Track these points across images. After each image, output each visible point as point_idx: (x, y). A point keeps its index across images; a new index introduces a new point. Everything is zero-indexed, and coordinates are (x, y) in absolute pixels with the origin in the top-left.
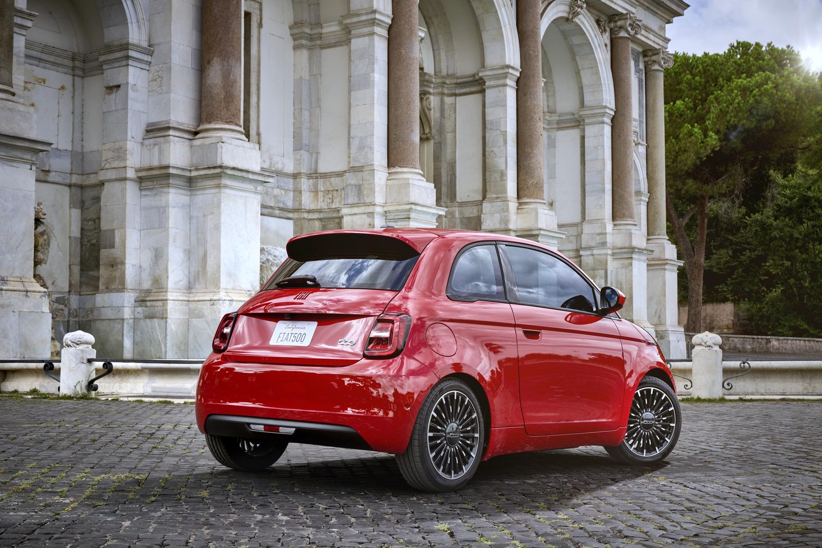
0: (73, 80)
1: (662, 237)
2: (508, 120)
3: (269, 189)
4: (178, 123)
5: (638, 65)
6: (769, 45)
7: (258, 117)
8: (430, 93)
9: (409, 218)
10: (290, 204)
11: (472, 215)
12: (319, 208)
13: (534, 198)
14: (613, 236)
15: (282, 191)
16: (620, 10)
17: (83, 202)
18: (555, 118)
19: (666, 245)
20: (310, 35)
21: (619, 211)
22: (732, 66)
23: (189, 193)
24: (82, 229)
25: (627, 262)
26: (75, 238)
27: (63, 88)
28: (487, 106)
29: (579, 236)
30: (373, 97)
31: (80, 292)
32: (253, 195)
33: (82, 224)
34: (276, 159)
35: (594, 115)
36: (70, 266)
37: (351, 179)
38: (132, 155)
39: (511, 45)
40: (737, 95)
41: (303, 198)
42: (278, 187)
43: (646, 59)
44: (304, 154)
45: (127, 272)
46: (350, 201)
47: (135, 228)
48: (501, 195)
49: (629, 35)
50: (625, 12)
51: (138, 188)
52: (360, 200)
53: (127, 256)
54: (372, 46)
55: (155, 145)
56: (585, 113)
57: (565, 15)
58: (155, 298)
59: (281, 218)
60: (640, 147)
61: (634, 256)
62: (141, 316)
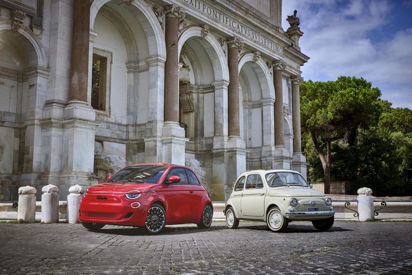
0: (18, 83)
1: (299, 153)
2: (224, 103)
3: (114, 131)
4: (59, 100)
5: (288, 82)
6: (354, 77)
7: (110, 101)
8: (193, 92)
9: (171, 142)
10: (124, 137)
11: (210, 143)
12: (136, 139)
13: (235, 135)
14: (275, 151)
15: (120, 132)
16: (277, 59)
17: (20, 135)
18: (251, 103)
19: (301, 156)
20: (135, 67)
21: (278, 141)
22: (338, 86)
23: (62, 130)
24: (20, 147)
25: (280, 163)
26: (16, 150)
27: (13, 86)
28: (215, 97)
29: (261, 152)
30: (157, 91)
31: (18, 174)
32: (91, 131)
33: (20, 145)
34: (118, 118)
35: (266, 102)
36: (13, 162)
37: (148, 126)
38: (38, 114)
39: (225, 72)
40: (339, 97)
41: (130, 135)
42: (119, 130)
43: (292, 80)
44: (131, 117)
45: (33, 165)
46: (147, 136)
47: (38, 146)
48: (221, 134)
49: (281, 69)
50: (279, 59)
51: (41, 128)
52: (151, 135)
53: (34, 158)
54: (157, 70)
55: (48, 109)
56: (263, 101)
57: (252, 60)
58: (44, 176)
59: (120, 143)
60: (289, 115)
61: (283, 160)
62: (39, 184)
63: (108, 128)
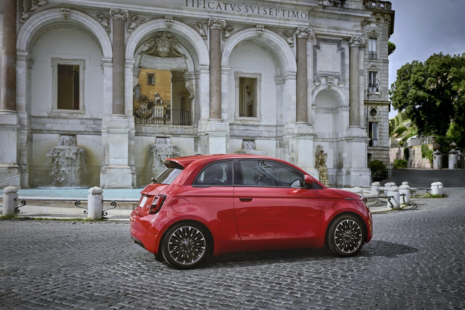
3: (89, 125)
5: (341, 46)
8: (192, 79)
16: (294, 26)
32: (13, 132)
34: (94, 114)
42: (94, 124)
43: (349, 42)
49: (303, 36)
50: (298, 26)
57: (254, 35)
59: (95, 135)
63: (82, 123)
